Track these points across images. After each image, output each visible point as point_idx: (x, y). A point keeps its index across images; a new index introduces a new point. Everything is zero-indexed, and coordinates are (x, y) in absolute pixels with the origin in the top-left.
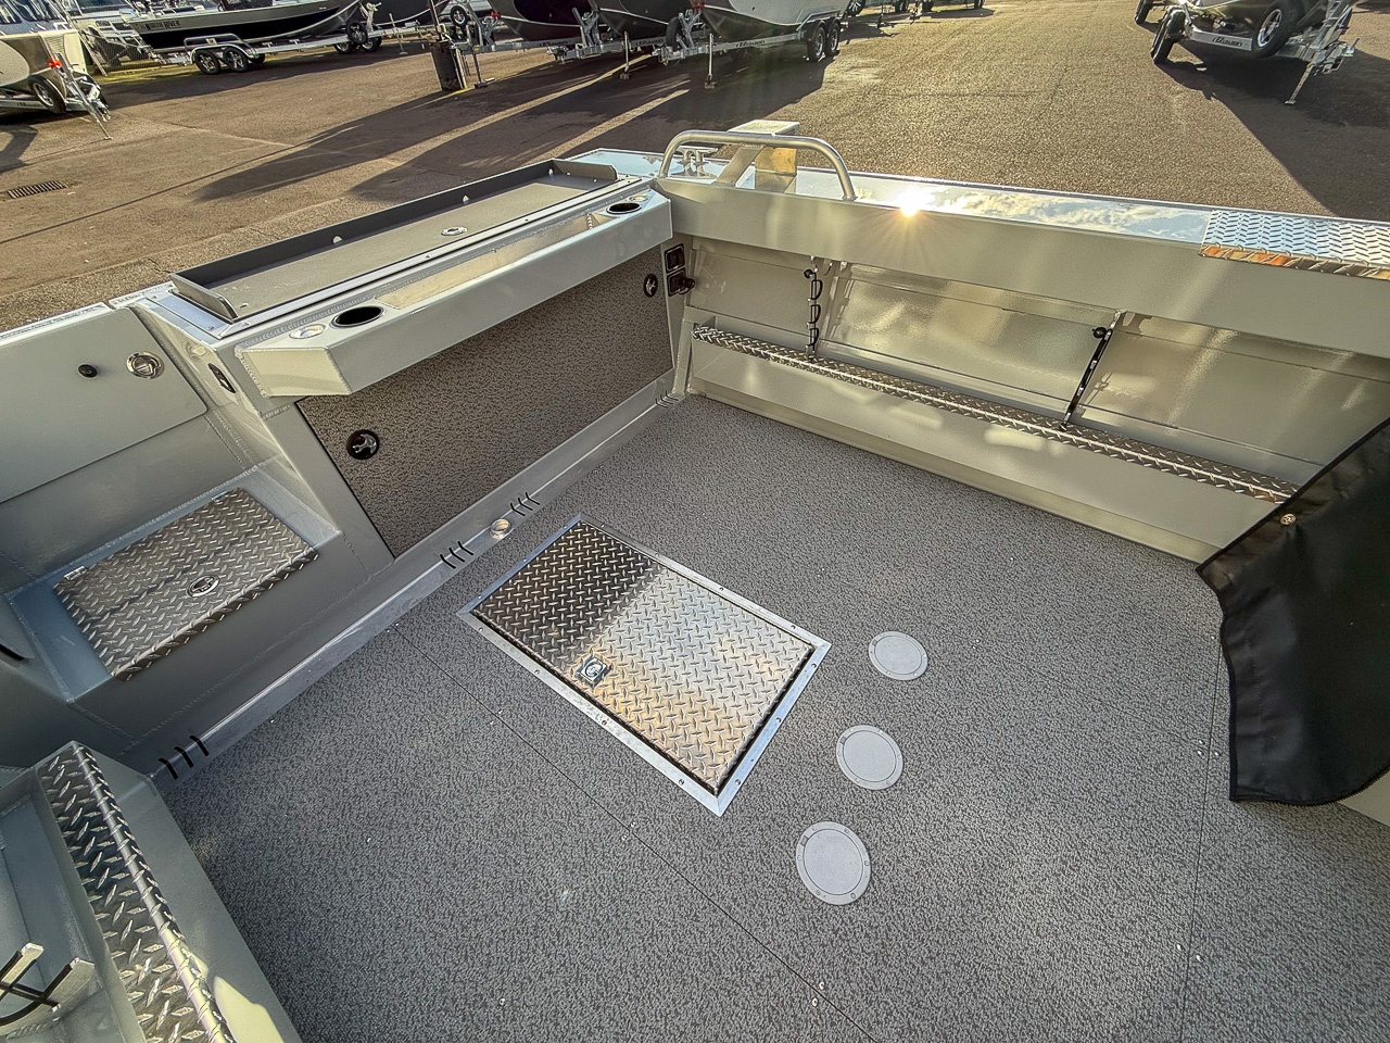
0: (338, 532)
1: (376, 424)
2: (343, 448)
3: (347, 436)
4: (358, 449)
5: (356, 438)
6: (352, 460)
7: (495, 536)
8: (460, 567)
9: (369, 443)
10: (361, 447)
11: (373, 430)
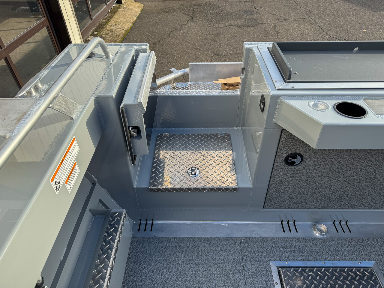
0: (251, 186)
1: (308, 154)
2: (284, 156)
3: (291, 152)
4: (290, 160)
5: (294, 156)
6: (283, 163)
7: (314, 231)
8: (287, 234)
9: (298, 160)
10: (292, 160)
11: (304, 156)
